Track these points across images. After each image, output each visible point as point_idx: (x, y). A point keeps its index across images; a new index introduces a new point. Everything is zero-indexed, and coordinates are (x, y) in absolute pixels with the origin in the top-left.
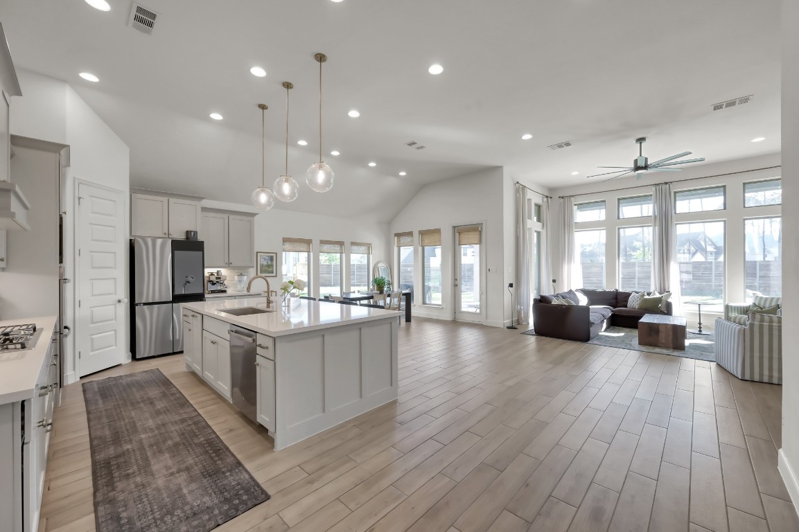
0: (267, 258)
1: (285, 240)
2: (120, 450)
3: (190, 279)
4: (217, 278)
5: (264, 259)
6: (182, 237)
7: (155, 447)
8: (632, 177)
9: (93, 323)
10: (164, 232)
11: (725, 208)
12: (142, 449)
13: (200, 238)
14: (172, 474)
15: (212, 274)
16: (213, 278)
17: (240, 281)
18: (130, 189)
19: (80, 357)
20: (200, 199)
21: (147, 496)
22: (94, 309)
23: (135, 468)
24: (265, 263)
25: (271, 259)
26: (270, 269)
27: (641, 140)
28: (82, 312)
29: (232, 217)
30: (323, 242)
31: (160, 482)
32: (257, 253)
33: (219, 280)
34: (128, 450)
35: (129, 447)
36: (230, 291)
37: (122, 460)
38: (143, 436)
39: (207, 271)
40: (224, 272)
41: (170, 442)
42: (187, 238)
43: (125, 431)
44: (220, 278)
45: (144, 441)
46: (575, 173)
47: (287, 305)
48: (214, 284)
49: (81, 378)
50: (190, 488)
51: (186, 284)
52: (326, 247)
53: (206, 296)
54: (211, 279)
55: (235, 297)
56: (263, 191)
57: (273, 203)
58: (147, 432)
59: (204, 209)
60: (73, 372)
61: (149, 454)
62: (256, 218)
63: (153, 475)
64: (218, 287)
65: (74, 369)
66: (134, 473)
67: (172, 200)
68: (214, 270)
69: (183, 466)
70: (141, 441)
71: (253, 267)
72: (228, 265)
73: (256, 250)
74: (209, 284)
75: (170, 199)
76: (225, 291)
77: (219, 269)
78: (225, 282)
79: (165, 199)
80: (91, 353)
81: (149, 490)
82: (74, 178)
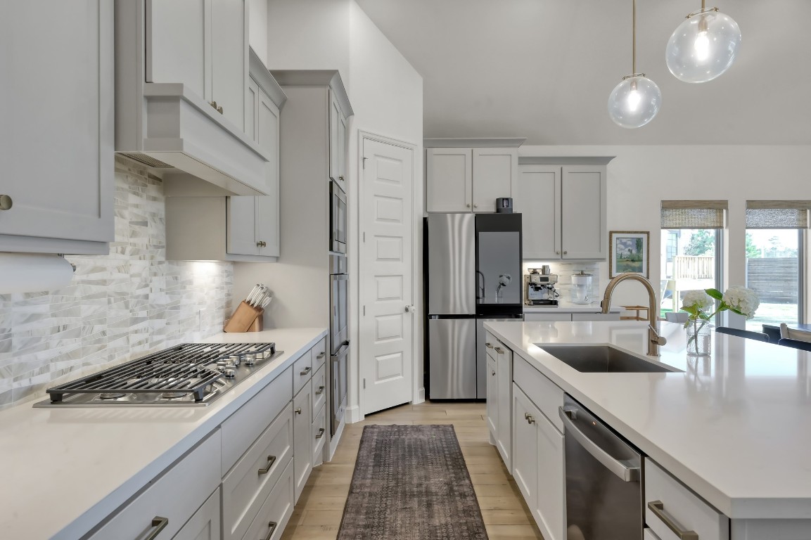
0: (629, 243)
1: (668, 206)
3: (505, 280)
4: (542, 279)
5: (625, 244)
6: (490, 208)
9: (379, 339)
10: (467, 203)
13: (516, 210)
15: (535, 272)
16: (536, 279)
17: (580, 286)
18: (425, 141)
19: (364, 387)
20: (518, 142)
22: (379, 319)
24: (626, 253)
25: (639, 244)
26: (636, 264)
28: (367, 323)
29: (567, 168)
30: (752, 205)
32: (611, 233)
33: (543, 283)
36: (564, 304)
39: (527, 267)
40: (554, 268)
42: (498, 210)
44: (546, 279)
47: (701, 350)
48: (537, 289)
49: (366, 416)
51: (500, 287)
52: (758, 215)
53: (525, 309)
54: (533, 281)
55: (572, 315)
56: (634, 83)
57: (656, 111)
59: (523, 161)
60: (357, 407)
62: (611, 166)
64: (546, 296)
65: (358, 403)
67: (478, 151)
68: (538, 265)
71: (603, 260)
72: (561, 256)
73: (610, 228)
74: (531, 290)
75: (475, 150)
76: (555, 303)
77: (545, 264)
78: (556, 287)
79: (467, 151)
80: (376, 383)
82: (358, 131)
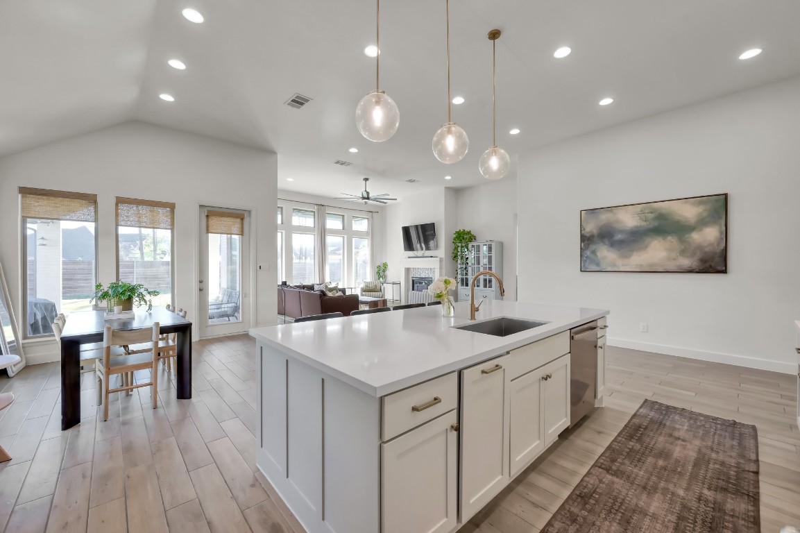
2: (719, 497)
7: (679, 469)
8: (360, 204)
11: (343, 229)
12: (693, 477)
14: (683, 440)
21: (713, 442)
23: (711, 466)
27: (366, 180)
31: (698, 442)
34: (709, 489)
35: (706, 492)
37: (722, 483)
38: (681, 492)
41: (661, 463)
43: (699, 522)
45: (685, 485)
46: (290, 180)
50: (680, 427)
58: (673, 494)
61: (690, 468)
63: (700, 450)
66: (715, 463)
69: (671, 439)
70: (687, 489)
81: (710, 444)
